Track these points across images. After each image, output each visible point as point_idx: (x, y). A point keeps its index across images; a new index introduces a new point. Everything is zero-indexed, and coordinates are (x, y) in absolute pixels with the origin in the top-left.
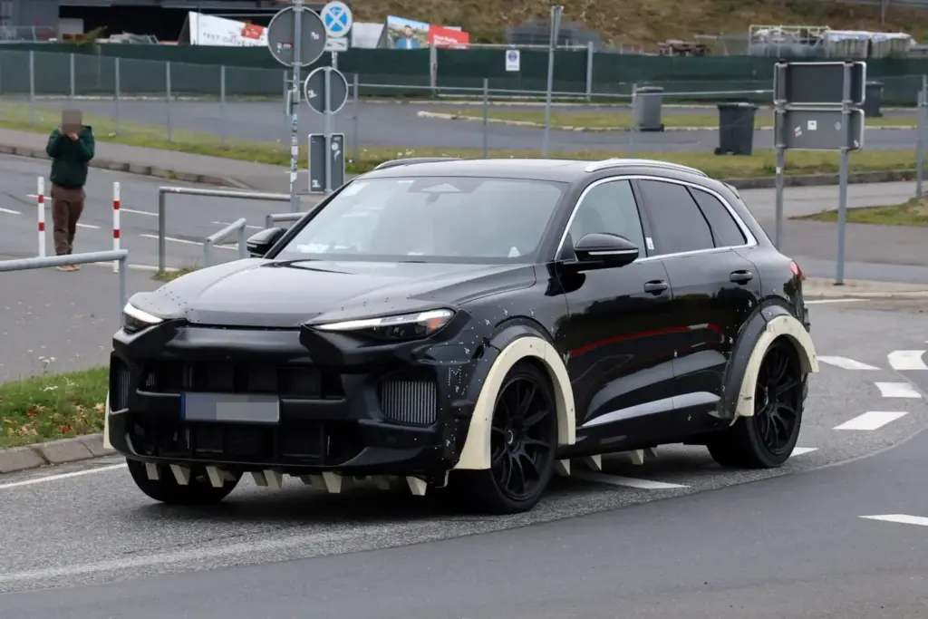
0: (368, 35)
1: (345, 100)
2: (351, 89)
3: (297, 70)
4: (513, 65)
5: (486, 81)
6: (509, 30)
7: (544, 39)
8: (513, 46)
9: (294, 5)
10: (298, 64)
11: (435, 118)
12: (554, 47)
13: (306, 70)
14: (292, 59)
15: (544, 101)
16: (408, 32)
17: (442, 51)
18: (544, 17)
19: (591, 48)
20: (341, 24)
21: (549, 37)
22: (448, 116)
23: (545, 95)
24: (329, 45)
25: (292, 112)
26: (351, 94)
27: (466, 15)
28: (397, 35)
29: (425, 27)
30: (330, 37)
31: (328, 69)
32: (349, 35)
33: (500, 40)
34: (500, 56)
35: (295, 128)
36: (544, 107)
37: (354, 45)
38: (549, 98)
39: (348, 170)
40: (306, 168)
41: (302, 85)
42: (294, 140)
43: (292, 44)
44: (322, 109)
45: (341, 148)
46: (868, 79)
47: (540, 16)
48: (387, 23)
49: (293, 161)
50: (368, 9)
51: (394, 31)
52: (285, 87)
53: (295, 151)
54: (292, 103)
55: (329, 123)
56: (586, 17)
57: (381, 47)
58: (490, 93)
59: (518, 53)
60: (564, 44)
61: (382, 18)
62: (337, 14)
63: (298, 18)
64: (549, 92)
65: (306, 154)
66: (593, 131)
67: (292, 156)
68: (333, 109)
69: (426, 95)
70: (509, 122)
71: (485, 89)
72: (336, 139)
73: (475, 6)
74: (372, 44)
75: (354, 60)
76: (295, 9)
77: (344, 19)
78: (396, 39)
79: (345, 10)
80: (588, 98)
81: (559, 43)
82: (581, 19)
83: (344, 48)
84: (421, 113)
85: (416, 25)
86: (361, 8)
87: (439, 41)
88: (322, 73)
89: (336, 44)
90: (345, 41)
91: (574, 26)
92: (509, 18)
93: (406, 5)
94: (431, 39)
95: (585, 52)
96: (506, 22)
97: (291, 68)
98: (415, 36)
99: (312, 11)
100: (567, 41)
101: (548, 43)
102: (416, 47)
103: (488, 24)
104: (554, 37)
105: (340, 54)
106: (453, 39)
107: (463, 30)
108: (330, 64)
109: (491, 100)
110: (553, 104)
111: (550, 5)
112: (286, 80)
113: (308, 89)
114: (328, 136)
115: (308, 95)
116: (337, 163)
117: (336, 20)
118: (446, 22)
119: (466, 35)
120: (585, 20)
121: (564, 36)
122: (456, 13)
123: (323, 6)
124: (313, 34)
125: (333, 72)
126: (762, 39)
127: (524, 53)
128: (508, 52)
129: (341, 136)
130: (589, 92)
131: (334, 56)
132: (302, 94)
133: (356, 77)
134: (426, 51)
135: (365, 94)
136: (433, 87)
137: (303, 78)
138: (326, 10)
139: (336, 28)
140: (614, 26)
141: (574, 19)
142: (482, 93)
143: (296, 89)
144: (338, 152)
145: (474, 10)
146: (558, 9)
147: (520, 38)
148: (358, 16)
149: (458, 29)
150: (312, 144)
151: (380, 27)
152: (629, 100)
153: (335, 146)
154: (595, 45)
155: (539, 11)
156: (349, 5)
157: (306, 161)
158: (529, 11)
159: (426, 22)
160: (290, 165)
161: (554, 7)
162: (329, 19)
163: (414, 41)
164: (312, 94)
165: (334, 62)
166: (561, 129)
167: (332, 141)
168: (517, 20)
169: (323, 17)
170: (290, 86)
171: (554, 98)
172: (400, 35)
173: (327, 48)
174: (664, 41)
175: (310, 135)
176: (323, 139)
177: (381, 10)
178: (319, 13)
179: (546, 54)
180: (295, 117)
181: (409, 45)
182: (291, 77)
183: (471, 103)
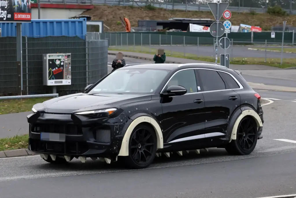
0: (235, 29)
1: (230, 46)
2: (231, 43)
3: (217, 38)
4: (273, 36)
5: (266, 41)
6: (272, 27)
7: (281, 29)
8: (273, 31)
9: (216, 21)
10: (217, 36)
11: (253, 50)
12: (284, 31)
13: (219, 38)
14: (216, 35)
15: (281, 45)
16: (246, 28)
17: (254, 33)
18: (281, 23)
19: (294, 31)
20: (228, 26)
21: (283, 29)
22: (256, 49)
23: (281, 44)
24: (225, 31)
25: (216, 48)
26: (231, 44)
27: (261, 23)
28: (243, 29)
29: (250, 27)
30: (226, 29)
31: (225, 38)
32: (230, 29)
33: (270, 30)
34: (270, 34)
35: (217, 52)
36: (281, 47)
37: (232, 31)
38: (282, 44)
39: (230, 63)
40: (219, 63)
41: (218, 42)
42: (216, 56)
43: (216, 31)
44: (224, 48)
45: (228, 58)
47: (280, 23)
48: (240, 26)
49: (216, 61)
50: (235, 22)
51: (242, 28)
52: (214, 42)
53: (217, 58)
54: (216, 46)
55: (225, 51)
56: (293, 24)
57: (239, 32)
58: (267, 43)
59: (274, 33)
60: (286, 31)
61: (239, 25)
62: (227, 23)
63: (218, 25)
64: (283, 43)
65: (219, 59)
66: (294, 53)
67: (216, 60)
68: (226, 48)
69: (250, 44)
70: (272, 51)
71: (266, 42)
72: (227, 55)
73: (263, 21)
74: (236, 31)
75: (232, 35)
76: (217, 22)
77: (229, 25)
78: (242, 30)
79: (230, 22)
80: (293, 45)
81: (285, 31)
82: (291, 24)
83: (229, 32)
84: (249, 49)
85: (248, 26)
86: (234, 22)
87: (254, 30)
88: (224, 38)
89: (227, 31)
90: (229, 30)
91: (289, 26)
92: (272, 24)
93: (245, 21)
94: (252, 30)
95: (292, 33)
96: (271, 25)
97: (216, 37)
98: (248, 29)
99: (221, 23)
100: (287, 30)
101: (282, 30)
102: (248, 32)
103: (266, 26)
104: (284, 28)
105: (228, 34)
106: (258, 30)
107: (260, 27)
108: (226, 36)
109: (267, 45)
110: (284, 46)
111: (283, 21)
112: (214, 40)
113: (220, 43)
114: (225, 55)
115: (220, 44)
116: (227, 61)
117: (227, 25)
118: (256, 25)
119: (261, 29)
120: (292, 24)
121: (287, 29)
122: (258, 23)
123: (224, 22)
124: (221, 29)
125: (226, 38)
127: (276, 33)
128: (272, 33)
129: (228, 55)
130: (293, 43)
131: (227, 34)
132: (218, 44)
133: (232, 39)
134: (250, 33)
135: (234, 44)
136: (252, 42)
137: (219, 40)
138: (225, 23)
139: (227, 27)
141: (289, 24)
142: (265, 43)
143: (217, 43)
144: (228, 59)
145: (262, 22)
146: (285, 22)
147: (275, 29)
148: (233, 24)
149: (259, 27)
150: (221, 57)
151: (239, 27)
153: (227, 57)
154: (295, 31)
155: (280, 22)
156: (230, 21)
157: (219, 61)
158: (277, 22)
159: (250, 25)
160: (215, 62)
161: (284, 21)
162: (225, 25)
163: (247, 30)
164: (221, 44)
165: (227, 36)
166: (285, 53)
167: (226, 56)
168: (274, 24)
169: (224, 24)
170: (215, 42)
171: (284, 44)
172: (244, 29)
173: (225, 32)
175: (220, 55)
176: (224, 55)
177: (239, 23)
178: (223, 23)
179: (282, 33)
180: (217, 50)
181: (246, 31)
182: (215, 40)
183: (262, 46)
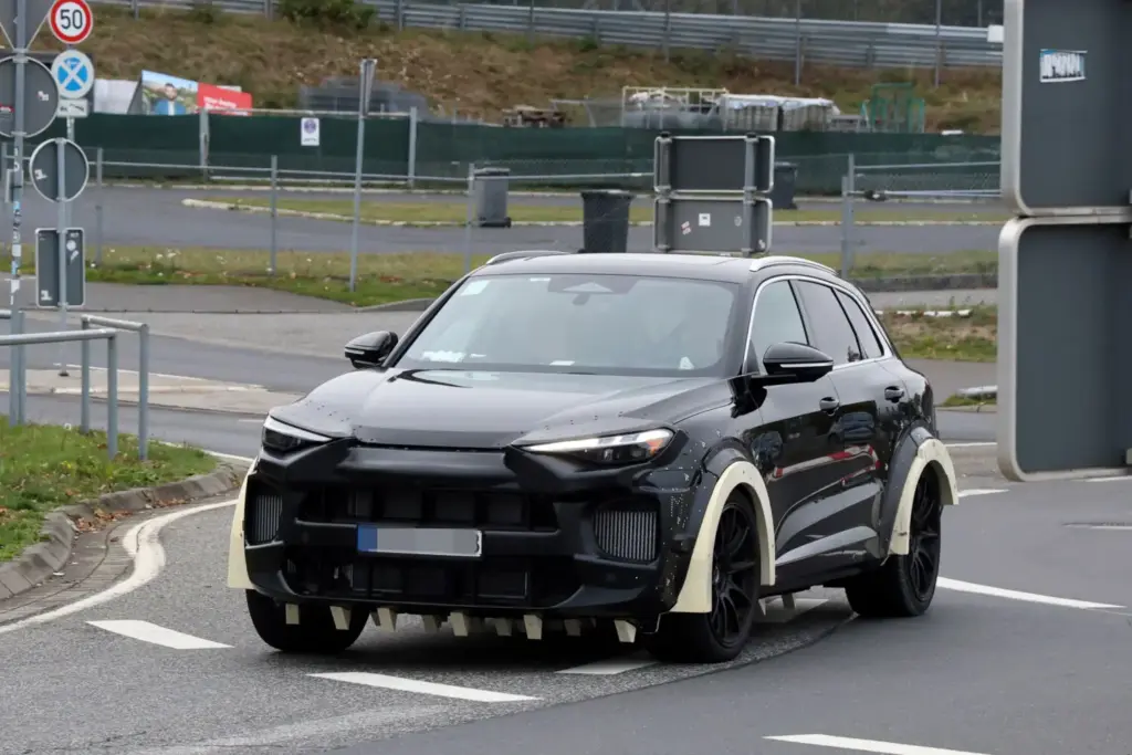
0: (116, 96)
1: (85, 184)
2: (93, 169)
3: (19, 143)
4: (310, 137)
5: (274, 160)
6: (305, 90)
7: (351, 102)
8: (311, 112)
9: (15, 54)
10: (20, 134)
11: (209, 208)
12: (364, 114)
13: (31, 143)
14: (13, 127)
15: (353, 186)
16: (170, 92)
17: (215, 119)
18: (351, 73)
19: (414, 116)
20: (79, 81)
21: (358, 100)
22: (224, 206)
23: (354, 178)
24: (62, 109)
25: (12, 199)
26: (93, 176)
27: (248, 69)
28: (154, 96)
29: (193, 87)
30: (64, 98)
31: (62, 142)
32: (90, 96)
33: (293, 104)
34: (294, 126)
35: (17, 220)
36: (353, 194)
37: (97, 109)
38: (358, 182)
39: (90, 278)
40: (33, 274)
41: (26, 163)
42: (16, 237)
43: (12, 107)
44: (54, 194)
45: (79, 248)
46: (776, 160)
47: (346, 72)
48: (140, 81)
49: (14, 265)
50: (115, 61)
51: (152, 91)
52: (4, 164)
53: (17, 251)
54: (13, 187)
55: (63, 214)
56: (407, 74)
57: (133, 112)
58: (280, 175)
59: (317, 121)
60: (378, 110)
61: (134, 74)
62: (72, 67)
63: (20, 72)
64: (359, 173)
65: (33, 254)
66: (417, 226)
67: (14, 258)
68: (69, 194)
69: (196, 176)
70: (305, 214)
71: (274, 170)
72: (72, 235)
73: (260, 58)
74: (122, 108)
75: (97, 129)
76: (15, 59)
77: (82, 74)
78: (153, 102)
79: (85, 61)
80: (411, 182)
81: (372, 109)
82: (402, 77)
83: (84, 114)
84: (188, 202)
85: (180, 83)
86: (106, 60)
87: (211, 104)
88: (54, 145)
89: (72, 108)
90: (84, 103)
91: (391, 87)
92: (305, 74)
93: (167, 55)
94: (202, 103)
95: (407, 121)
96: (301, 79)
97: (12, 140)
98: (180, 99)
99: (39, 62)
100: (382, 106)
101: (357, 109)
102: (180, 113)
103: (277, 83)
104: (365, 99)
105: (78, 121)
106: (230, 103)
107: (244, 90)
108: (65, 135)
109: (279, 184)
110: (364, 190)
111: (359, 59)
112: (5, 155)
113: (35, 167)
114: (63, 231)
115: (35, 176)
116: (75, 267)
117: (73, 75)
118: (221, 80)
119: (248, 97)
120: (407, 79)
121: (378, 100)
122: (234, 67)
123: (54, 57)
124: (41, 93)
125: (68, 144)
126: (640, 105)
127: (326, 123)
128: (304, 121)
129: (80, 231)
130: (411, 175)
131: (70, 123)
132: (27, 175)
133: (100, 152)
134: (195, 119)
135: (112, 175)
136: (203, 166)
137: (28, 153)
138: (58, 63)
139: (73, 86)
140: (444, 86)
141: (392, 77)
142: (268, 174)
143: (18, 168)
144: (76, 253)
145: (258, 65)
146: (371, 62)
147: (320, 102)
148: (103, 70)
149: (238, 89)
150: (40, 243)
151: (133, 86)
152: (464, 185)
153: (72, 245)
154: (418, 115)
155: (346, 66)
156: (90, 56)
157: (33, 265)
158: (331, 64)
159: (195, 79)
160: (9, 271)
161: (364, 61)
162: (63, 75)
163: (178, 105)
164: (40, 175)
165: (70, 131)
166: (374, 224)
167: (68, 238)
168: (316, 77)
169: (54, 72)
170: (11, 164)
171: (365, 182)
172: (160, 97)
173: (59, 113)
174: (511, 108)
175: (37, 231)
176: (55, 235)
177: (133, 64)
178: (49, 65)
179: (354, 124)
180: (17, 205)
181: (171, 111)
182: (11, 152)
183: (254, 188)
